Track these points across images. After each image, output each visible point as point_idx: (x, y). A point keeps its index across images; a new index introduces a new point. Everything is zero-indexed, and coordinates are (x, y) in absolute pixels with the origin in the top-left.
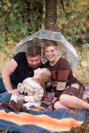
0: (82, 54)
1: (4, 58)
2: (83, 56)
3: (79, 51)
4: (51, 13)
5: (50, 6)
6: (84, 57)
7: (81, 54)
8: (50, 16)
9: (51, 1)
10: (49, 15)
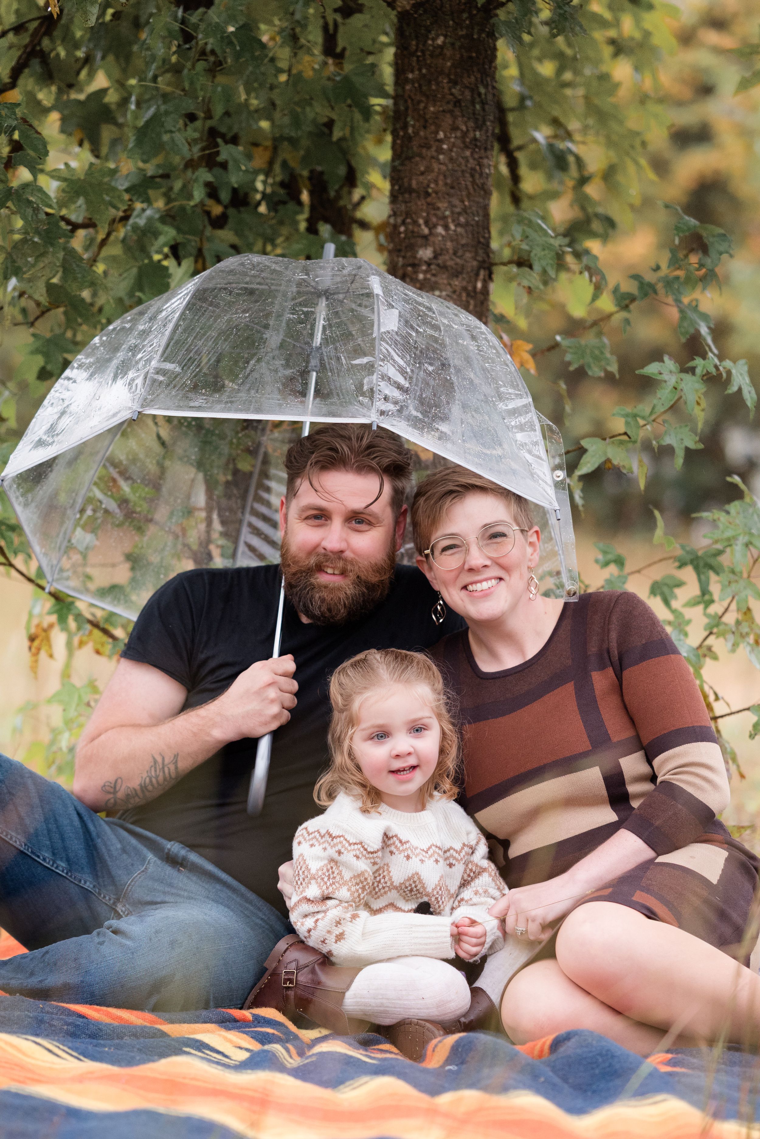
0: (715, 588)
1: (33, 630)
2: (716, 609)
3: (682, 565)
4: (440, 230)
5: (429, 169)
6: (730, 618)
7: (705, 591)
8: (436, 256)
9: (438, 127)
10: (426, 253)
